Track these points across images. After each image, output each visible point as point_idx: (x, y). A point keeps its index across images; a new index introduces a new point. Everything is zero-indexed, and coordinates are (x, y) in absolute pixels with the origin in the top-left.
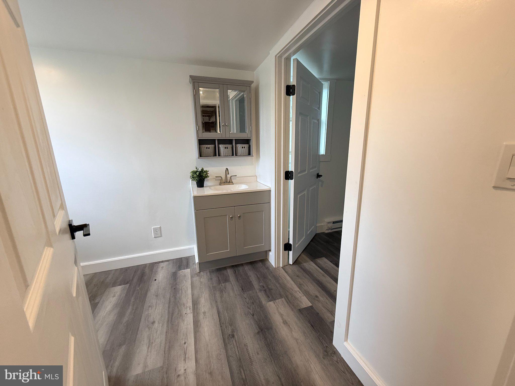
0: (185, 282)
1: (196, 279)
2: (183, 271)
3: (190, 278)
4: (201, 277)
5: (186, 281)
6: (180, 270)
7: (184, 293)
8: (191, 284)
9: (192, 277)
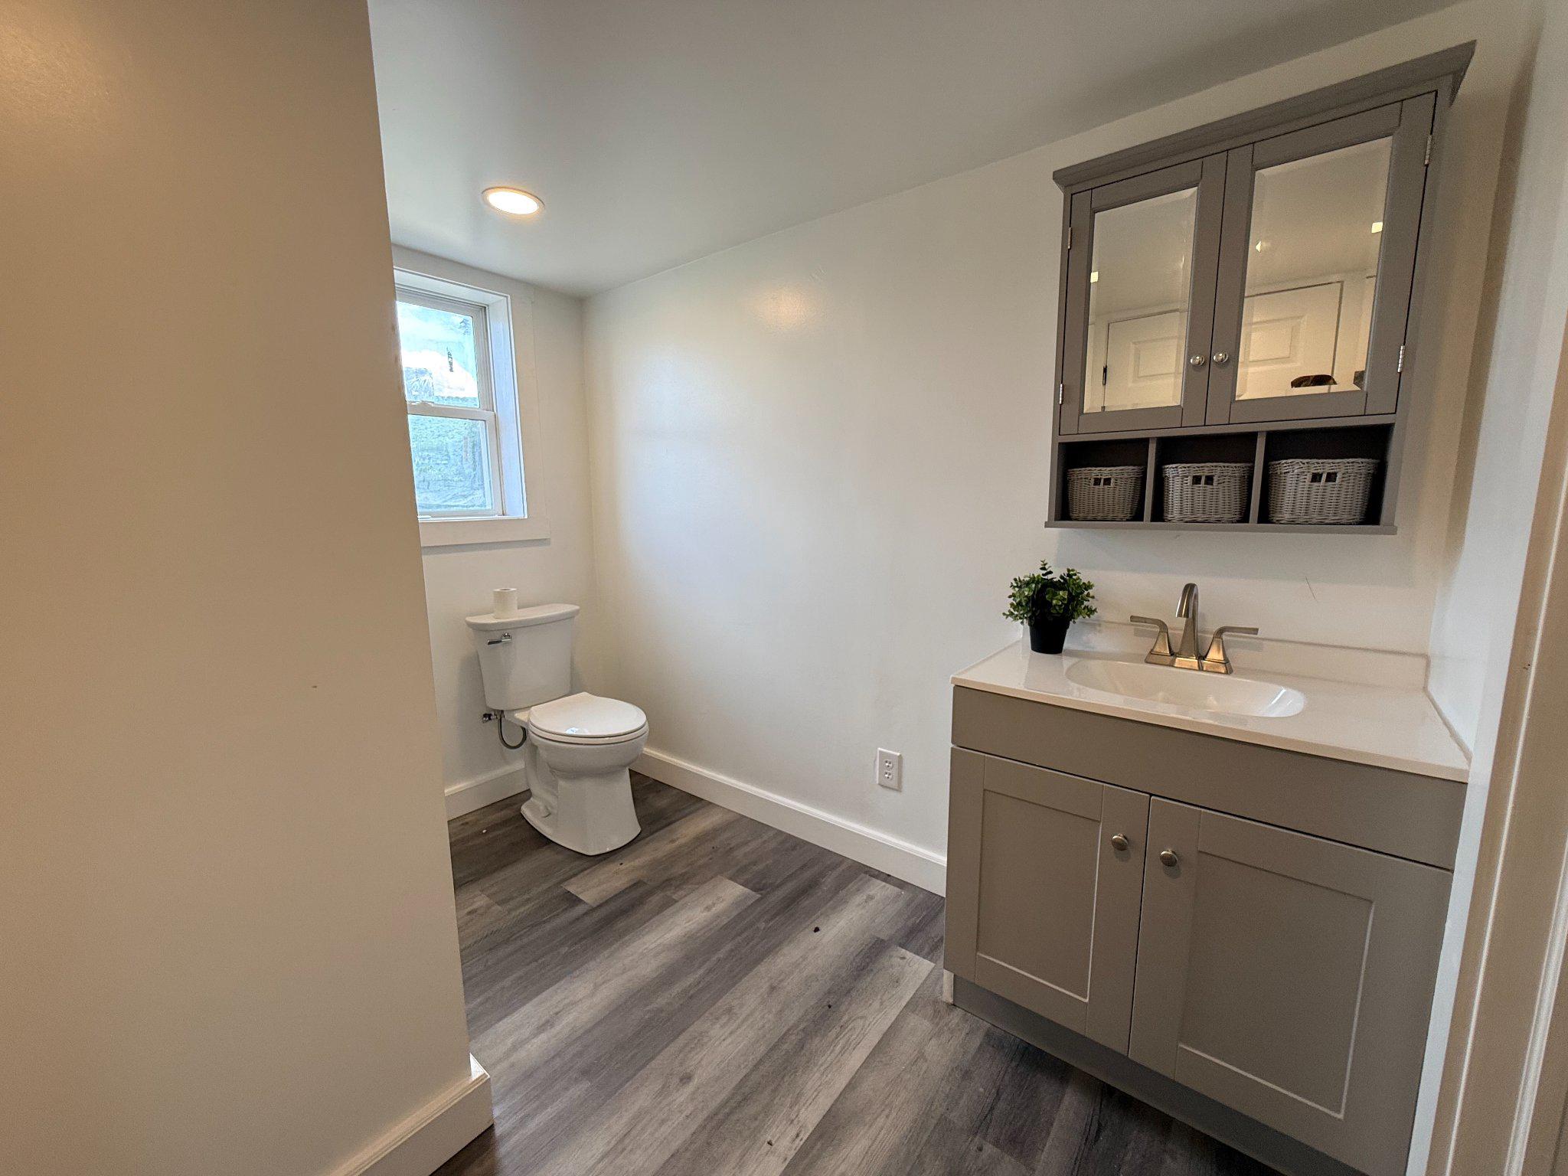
0: (876, 1005)
1: (919, 1025)
2: (909, 955)
3: (904, 1004)
4: (938, 1035)
5: (882, 1003)
6: (903, 946)
7: (838, 1049)
8: (885, 1035)
9: (912, 1006)
